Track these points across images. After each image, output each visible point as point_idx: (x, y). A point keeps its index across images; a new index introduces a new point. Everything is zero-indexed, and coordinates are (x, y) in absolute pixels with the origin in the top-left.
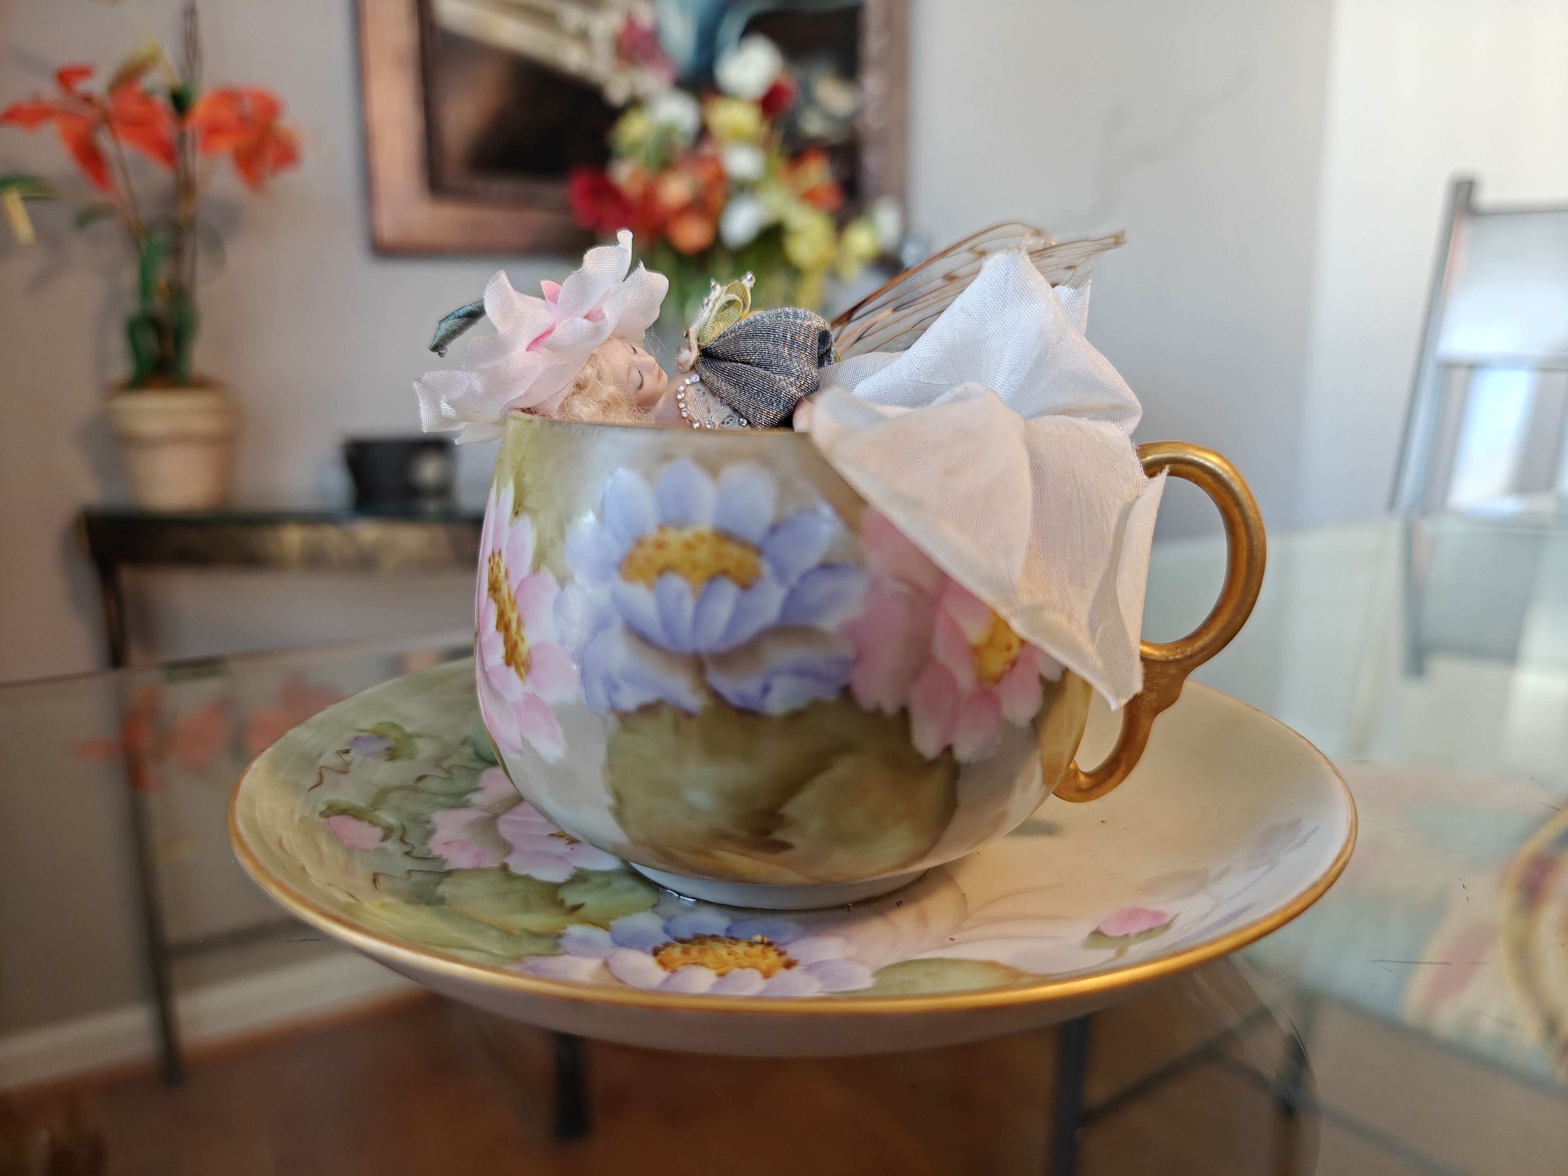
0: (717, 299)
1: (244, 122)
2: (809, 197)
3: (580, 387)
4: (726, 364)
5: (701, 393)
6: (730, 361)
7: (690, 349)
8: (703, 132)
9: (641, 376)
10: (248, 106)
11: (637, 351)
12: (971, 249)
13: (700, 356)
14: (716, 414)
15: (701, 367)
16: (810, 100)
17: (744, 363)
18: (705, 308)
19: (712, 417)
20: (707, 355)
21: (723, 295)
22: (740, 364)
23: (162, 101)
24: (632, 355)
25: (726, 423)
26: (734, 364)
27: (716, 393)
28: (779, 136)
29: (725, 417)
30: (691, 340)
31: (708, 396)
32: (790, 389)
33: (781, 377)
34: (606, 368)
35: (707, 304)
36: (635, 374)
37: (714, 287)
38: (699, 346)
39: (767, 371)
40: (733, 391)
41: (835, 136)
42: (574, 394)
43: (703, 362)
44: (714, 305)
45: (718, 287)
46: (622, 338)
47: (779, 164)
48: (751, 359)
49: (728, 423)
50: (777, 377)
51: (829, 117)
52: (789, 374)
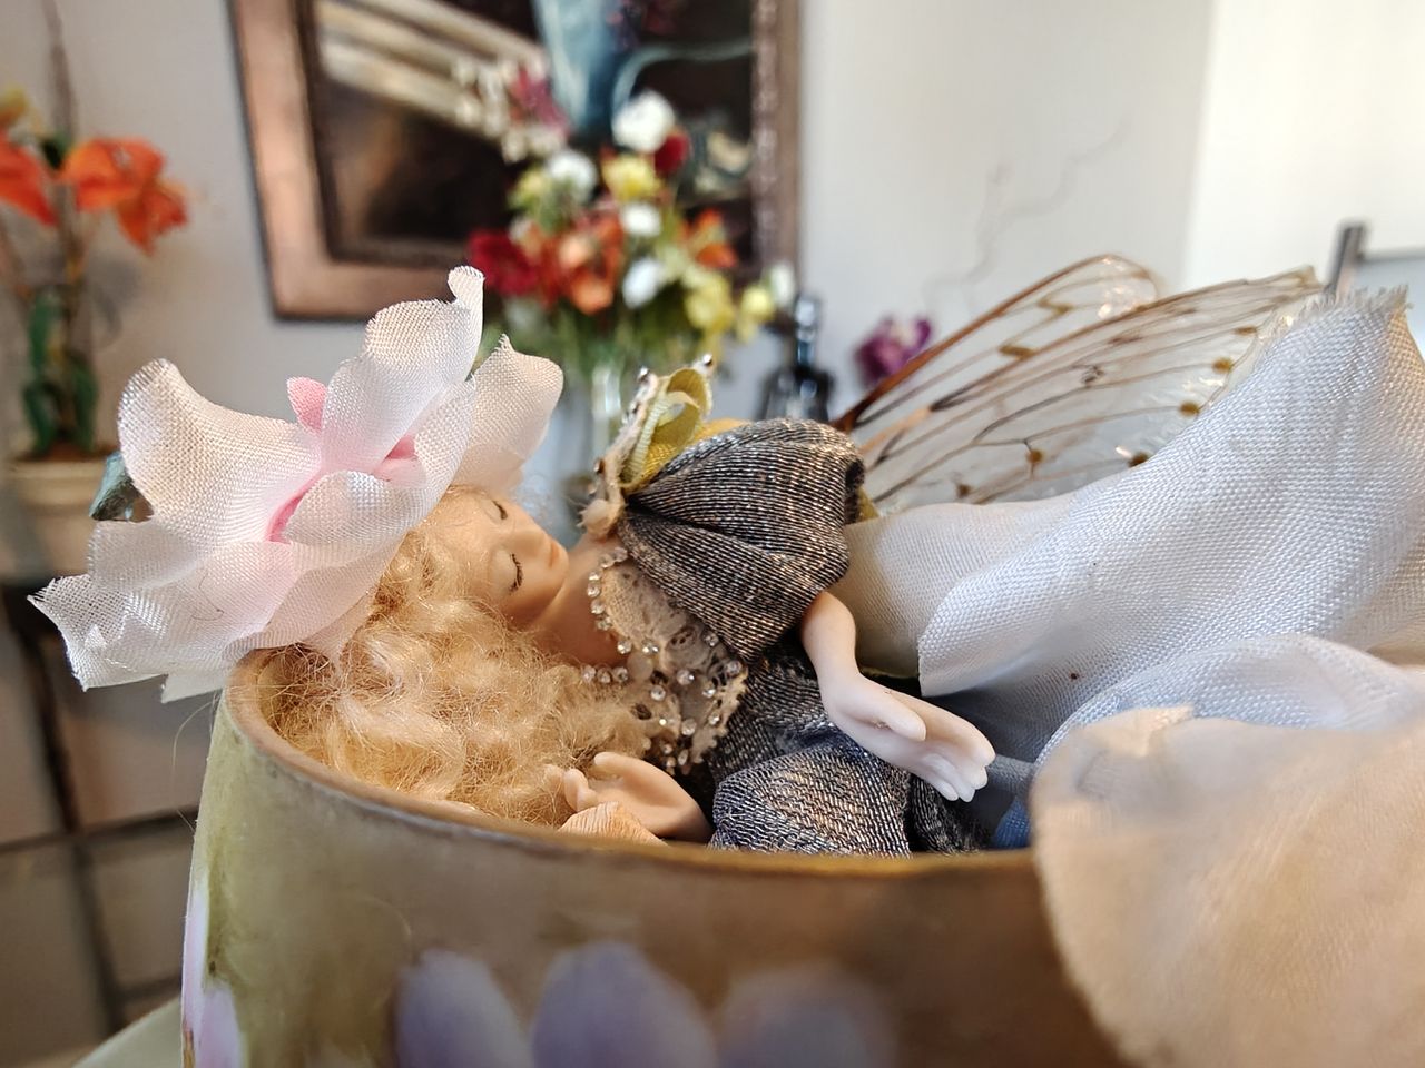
0: (652, 402)
1: (125, 178)
2: (704, 258)
3: (389, 602)
4: (677, 529)
5: (630, 582)
6: (684, 523)
7: (607, 498)
8: (600, 190)
9: (517, 563)
10: (125, 158)
11: (508, 511)
12: (1043, 304)
13: (626, 509)
14: (660, 626)
15: (629, 533)
16: (703, 155)
17: (710, 528)
18: (631, 416)
19: (652, 631)
20: (638, 506)
21: (662, 394)
22: (703, 531)
23: (33, 151)
24: (494, 521)
25: (678, 641)
26: (692, 529)
27: (659, 587)
28: (673, 192)
29: (675, 632)
30: (608, 480)
31: (645, 589)
32: (801, 579)
33: (783, 556)
34: (443, 559)
35: (635, 411)
36: (504, 562)
37: (644, 379)
38: (623, 491)
39: (754, 544)
40: (692, 581)
41: (728, 193)
42: (375, 618)
43: (632, 522)
44: (648, 413)
45: (653, 379)
46: (475, 490)
47: (675, 220)
48: (723, 521)
49: (683, 641)
50: (776, 557)
51: (721, 172)
52: (795, 551)
